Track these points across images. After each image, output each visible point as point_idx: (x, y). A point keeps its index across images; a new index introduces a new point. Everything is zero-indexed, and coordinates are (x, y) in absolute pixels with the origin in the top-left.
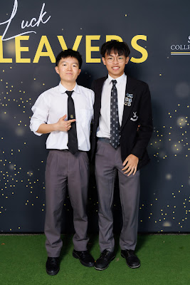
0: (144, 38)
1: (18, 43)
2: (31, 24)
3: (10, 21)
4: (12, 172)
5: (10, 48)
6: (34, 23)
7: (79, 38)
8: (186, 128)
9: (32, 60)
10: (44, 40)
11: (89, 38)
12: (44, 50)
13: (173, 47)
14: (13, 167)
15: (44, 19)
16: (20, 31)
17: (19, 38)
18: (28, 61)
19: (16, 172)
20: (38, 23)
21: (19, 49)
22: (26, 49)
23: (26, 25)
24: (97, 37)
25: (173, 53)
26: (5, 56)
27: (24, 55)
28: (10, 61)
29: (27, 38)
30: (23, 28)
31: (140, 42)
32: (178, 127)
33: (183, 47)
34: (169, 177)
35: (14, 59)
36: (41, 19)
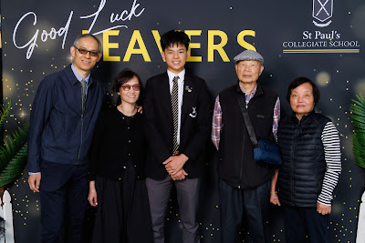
0: (252, 33)
1: (106, 39)
2: (121, 18)
3: (97, 13)
6: (125, 16)
9: (122, 58)
10: (137, 35)
12: (137, 46)
13: (286, 44)
15: (137, 12)
16: (108, 25)
17: (107, 33)
18: (117, 59)
20: (130, 16)
21: (107, 46)
22: (116, 46)
23: (116, 18)
24: (198, 33)
25: (285, 51)
27: (112, 52)
29: (116, 33)
30: (112, 21)
31: (247, 38)
33: (297, 44)
36: (133, 11)
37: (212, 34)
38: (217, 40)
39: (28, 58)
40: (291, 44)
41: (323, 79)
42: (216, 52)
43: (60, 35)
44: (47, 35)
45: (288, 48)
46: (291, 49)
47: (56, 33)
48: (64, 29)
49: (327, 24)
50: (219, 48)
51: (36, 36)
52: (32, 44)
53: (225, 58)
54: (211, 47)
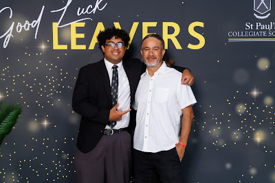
0: (201, 24)
1: (73, 30)
2: (87, 11)
3: (66, 8)
4: (64, 162)
5: (65, 35)
6: (90, 10)
7: (135, 25)
8: (245, 115)
9: (87, 47)
11: (146, 25)
13: (231, 34)
14: (66, 156)
15: (100, 6)
16: (76, 18)
17: (74, 25)
18: (83, 47)
19: (68, 161)
20: (94, 10)
21: (74, 36)
22: (82, 36)
23: (82, 12)
24: (154, 24)
25: (230, 40)
26: (60, 43)
27: (79, 41)
28: (65, 47)
29: (83, 25)
30: (78, 14)
31: (197, 29)
32: (237, 114)
33: (240, 34)
34: (228, 166)
35: (69, 46)
36: (97, 6)
37: (166, 25)
38: (171, 30)
39: (5, 47)
40: (235, 34)
41: (263, 64)
42: (170, 41)
43: (33, 27)
44: (21, 27)
45: (233, 37)
46: (235, 38)
47: (29, 25)
48: (37, 22)
49: (267, 16)
50: (173, 37)
51: (12, 28)
52: (9, 35)
53: (178, 46)
54: (166, 36)
